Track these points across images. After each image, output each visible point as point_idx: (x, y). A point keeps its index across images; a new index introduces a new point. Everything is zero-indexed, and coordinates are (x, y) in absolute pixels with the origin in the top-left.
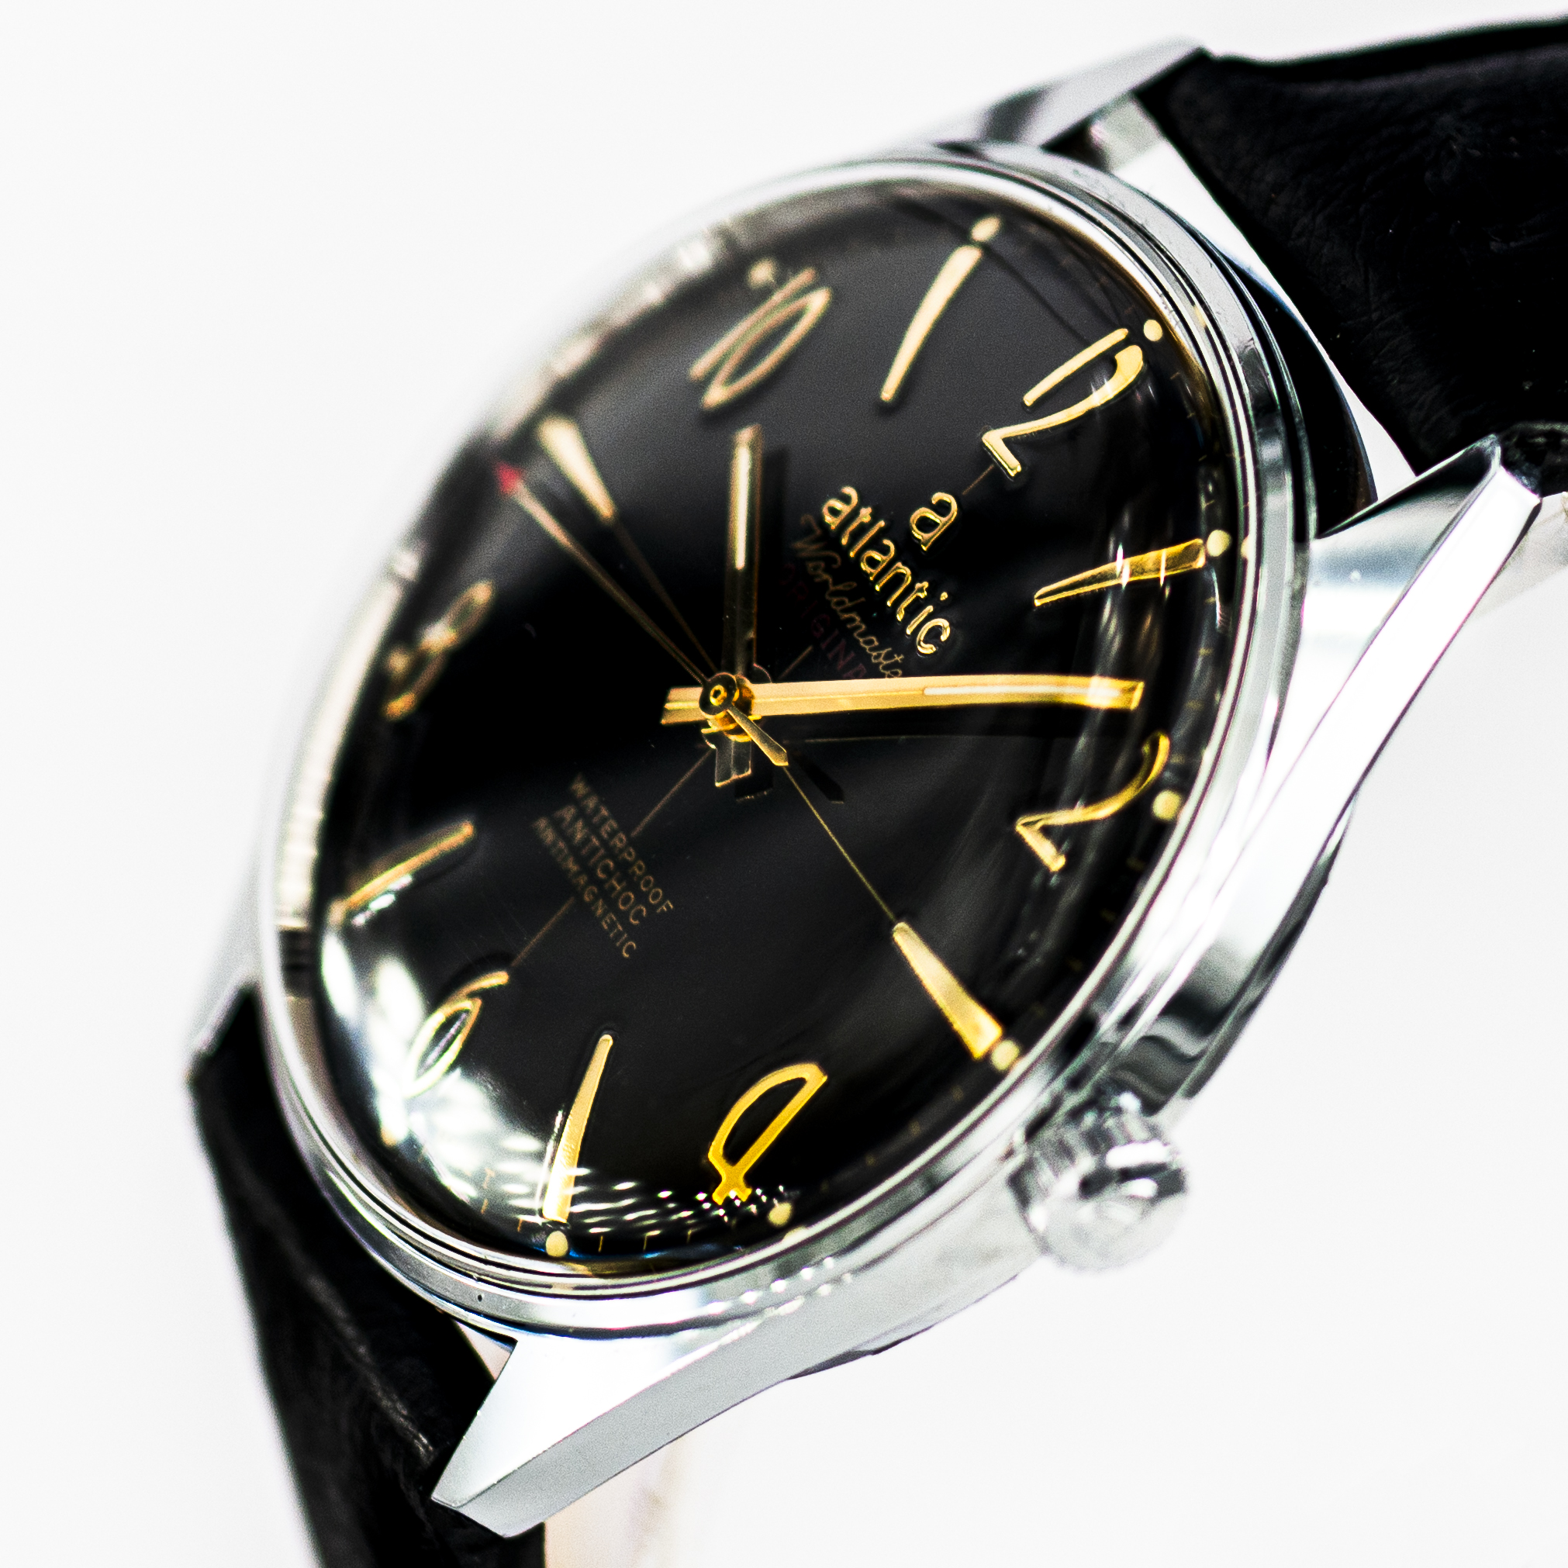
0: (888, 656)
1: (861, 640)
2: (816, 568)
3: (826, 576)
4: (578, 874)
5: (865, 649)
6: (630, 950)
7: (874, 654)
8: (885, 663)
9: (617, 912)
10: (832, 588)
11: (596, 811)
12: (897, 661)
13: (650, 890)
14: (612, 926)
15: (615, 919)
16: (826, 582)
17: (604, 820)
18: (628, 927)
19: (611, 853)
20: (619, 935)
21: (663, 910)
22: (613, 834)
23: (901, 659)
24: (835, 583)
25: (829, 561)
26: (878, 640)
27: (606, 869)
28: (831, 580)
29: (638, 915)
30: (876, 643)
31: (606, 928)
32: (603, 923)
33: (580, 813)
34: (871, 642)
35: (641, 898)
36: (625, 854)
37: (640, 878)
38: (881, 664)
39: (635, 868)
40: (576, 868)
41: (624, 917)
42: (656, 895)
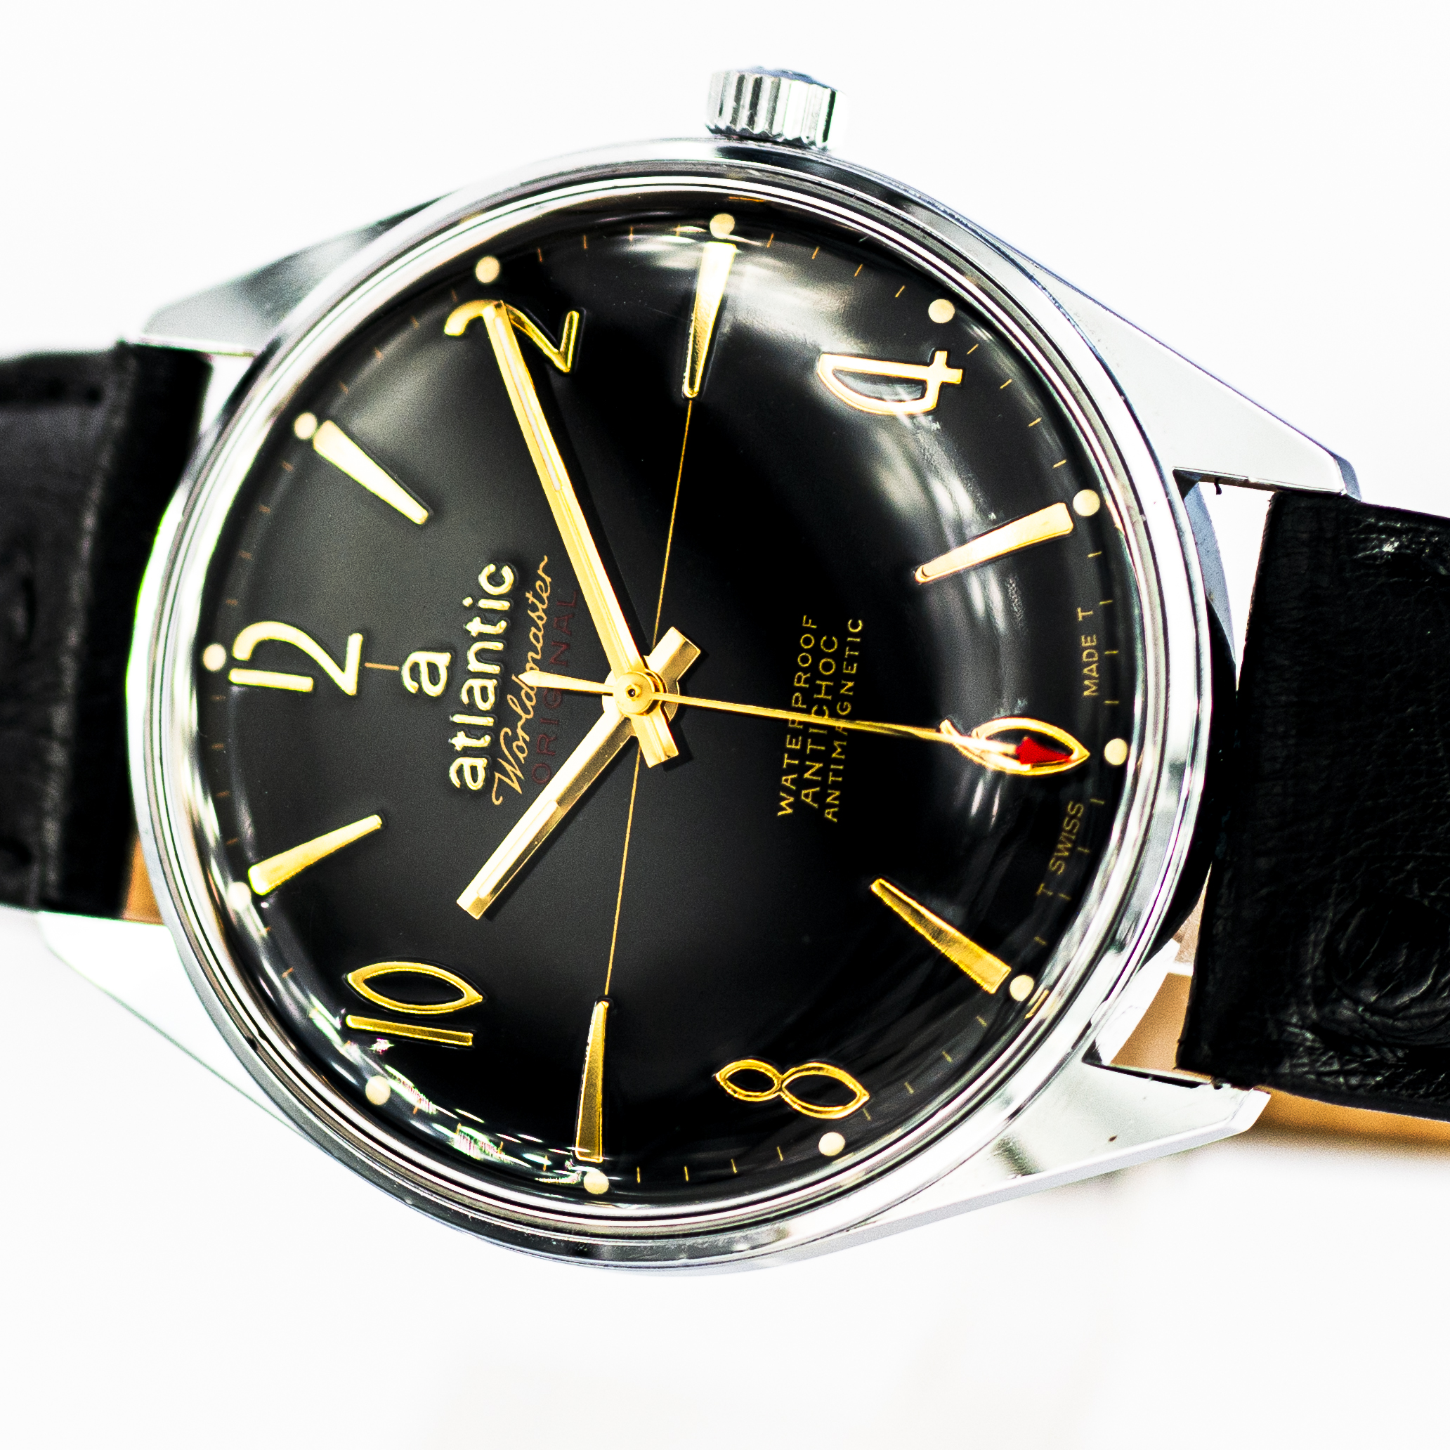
0: (535, 609)
1: (539, 646)
2: (521, 749)
3: (520, 732)
4: (840, 737)
5: (543, 636)
6: (855, 626)
7: (540, 623)
8: (540, 606)
9: (839, 667)
10: (524, 716)
11: (791, 769)
12: (534, 596)
13: (807, 651)
14: (851, 660)
15: (845, 663)
16: (523, 728)
17: (793, 753)
18: (843, 645)
20: (853, 646)
21: (812, 624)
23: (529, 592)
24: (520, 718)
25: (509, 740)
26: (530, 631)
28: (520, 724)
29: (829, 644)
30: (533, 630)
31: (855, 665)
32: (854, 672)
33: (801, 784)
34: (536, 636)
35: (817, 653)
36: (800, 705)
37: (805, 671)
38: (543, 609)
39: (802, 684)
40: (836, 743)
41: (838, 656)
42: (806, 642)
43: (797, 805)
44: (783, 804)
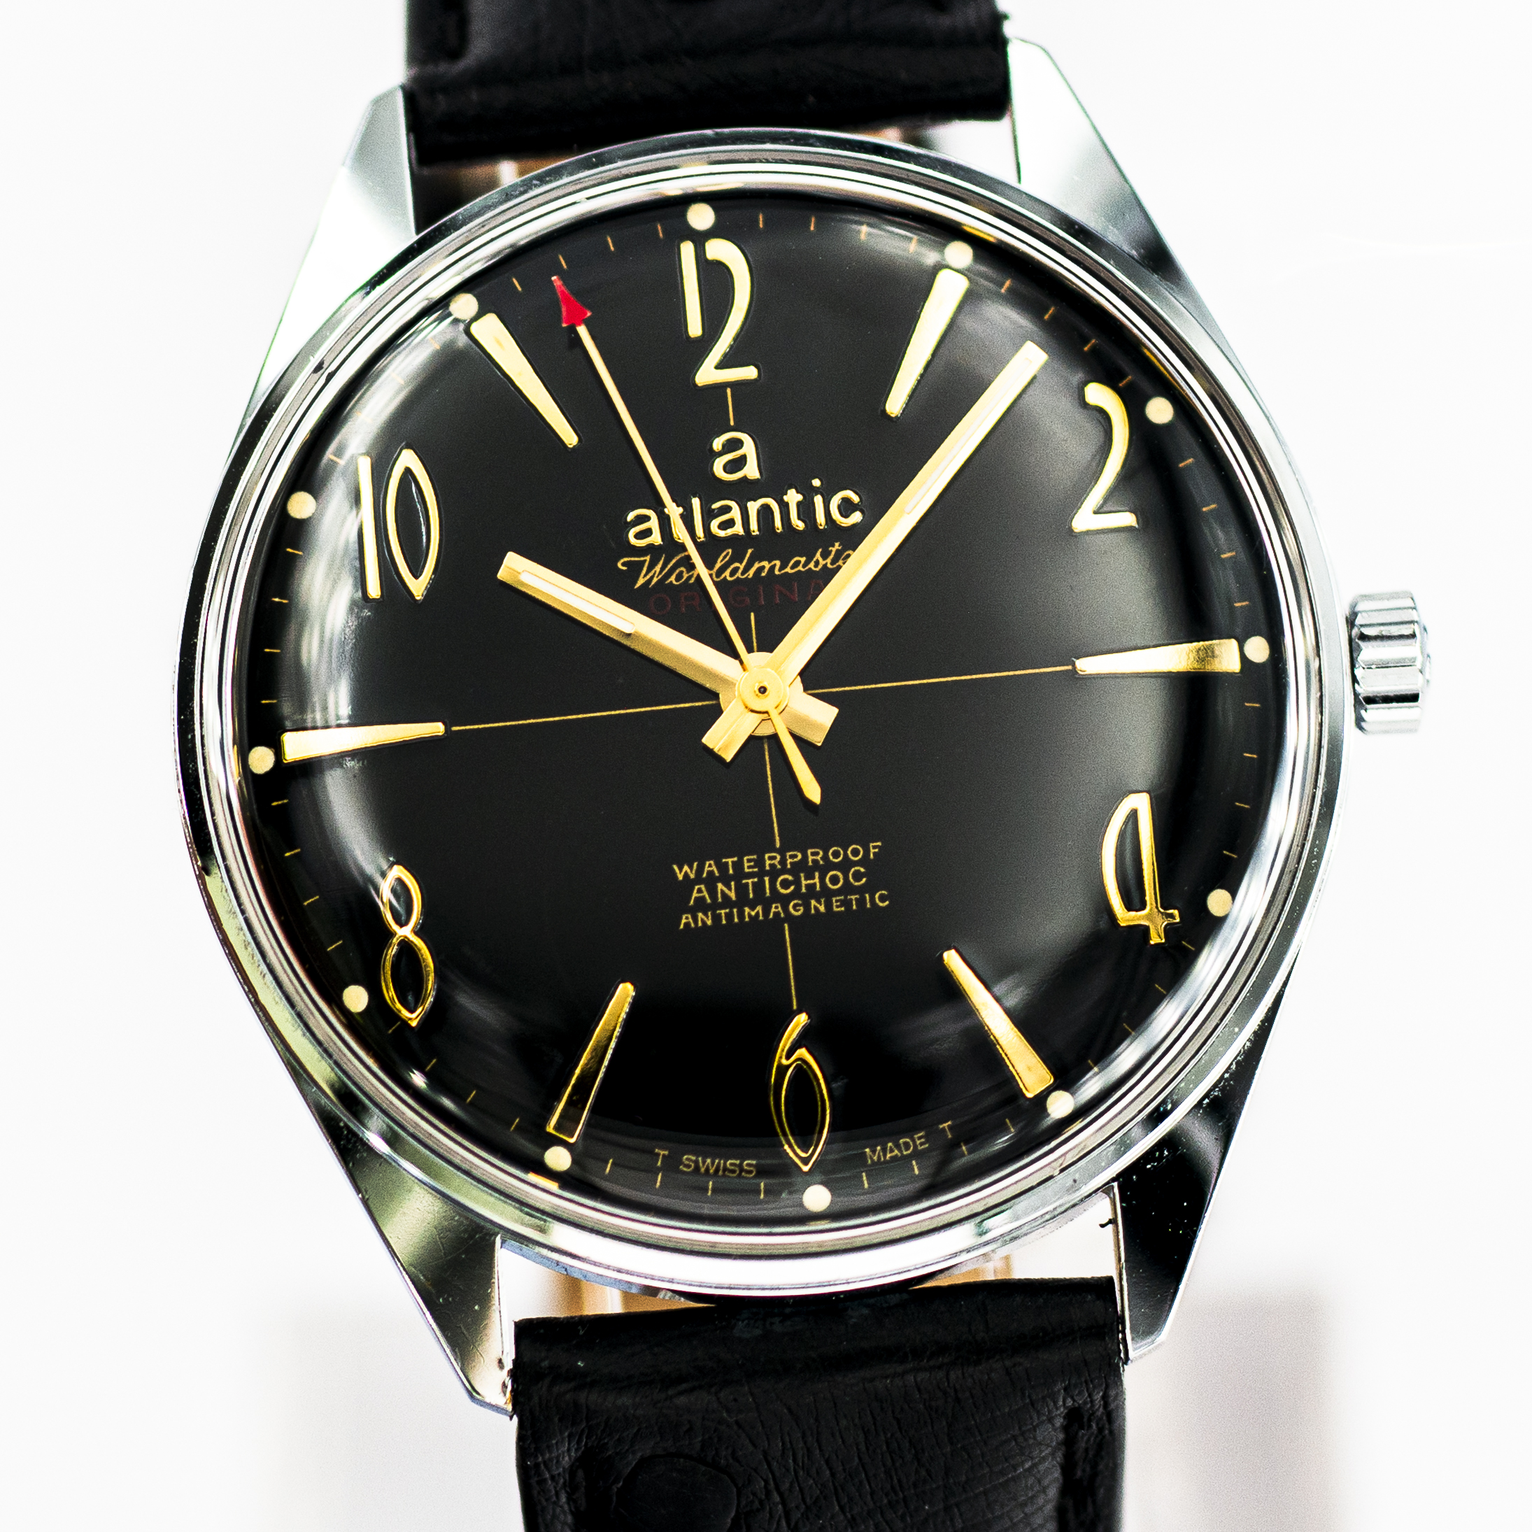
0: (825, 556)
1: (788, 570)
4: (766, 911)
5: (799, 571)
6: (882, 899)
7: (811, 565)
8: (829, 561)
9: (836, 893)
11: (723, 868)
12: (837, 550)
13: (846, 854)
14: (847, 903)
15: (842, 897)
17: (738, 866)
18: (860, 891)
19: (774, 873)
20: (861, 902)
21: (874, 853)
22: (760, 863)
23: (839, 545)
24: (711, 568)
26: (802, 556)
27: (785, 884)
29: (858, 876)
30: (803, 560)
31: (843, 909)
32: (835, 909)
33: (711, 882)
34: (797, 563)
35: (845, 866)
36: (789, 861)
37: (825, 858)
38: (826, 564)
39: (810, 858)
40: (759, 908)
41: (848, 889)
42: (854, 852)
43: (688, 884)
44: (686, 868)
